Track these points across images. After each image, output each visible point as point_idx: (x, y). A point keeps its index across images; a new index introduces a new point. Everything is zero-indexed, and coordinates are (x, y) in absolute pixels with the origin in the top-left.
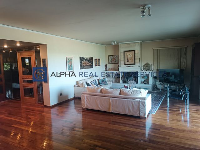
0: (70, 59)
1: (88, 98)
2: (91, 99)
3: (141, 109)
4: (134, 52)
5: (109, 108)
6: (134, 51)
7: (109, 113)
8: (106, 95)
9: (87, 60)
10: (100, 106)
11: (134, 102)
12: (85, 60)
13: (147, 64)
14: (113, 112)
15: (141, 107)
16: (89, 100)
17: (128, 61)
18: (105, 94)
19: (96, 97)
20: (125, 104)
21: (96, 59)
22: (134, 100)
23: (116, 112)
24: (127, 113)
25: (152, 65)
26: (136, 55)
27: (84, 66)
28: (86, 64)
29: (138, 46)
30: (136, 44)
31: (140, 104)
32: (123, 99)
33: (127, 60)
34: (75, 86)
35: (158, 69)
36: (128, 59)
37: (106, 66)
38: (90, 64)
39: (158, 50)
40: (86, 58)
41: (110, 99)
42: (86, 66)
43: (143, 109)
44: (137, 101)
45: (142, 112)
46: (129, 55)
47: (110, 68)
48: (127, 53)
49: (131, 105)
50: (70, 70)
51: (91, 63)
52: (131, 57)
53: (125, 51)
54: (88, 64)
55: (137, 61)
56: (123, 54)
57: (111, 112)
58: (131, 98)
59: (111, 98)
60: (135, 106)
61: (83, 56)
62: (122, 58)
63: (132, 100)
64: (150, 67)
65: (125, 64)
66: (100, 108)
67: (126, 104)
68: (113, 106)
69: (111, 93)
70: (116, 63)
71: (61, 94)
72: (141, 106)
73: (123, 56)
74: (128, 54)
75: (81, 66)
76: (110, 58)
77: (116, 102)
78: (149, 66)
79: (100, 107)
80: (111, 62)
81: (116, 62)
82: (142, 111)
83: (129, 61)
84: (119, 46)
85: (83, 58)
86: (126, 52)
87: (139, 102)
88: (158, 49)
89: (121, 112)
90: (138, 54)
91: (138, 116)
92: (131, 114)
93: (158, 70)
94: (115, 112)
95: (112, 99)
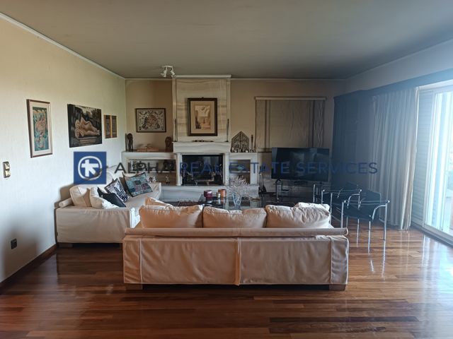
0: (41, 109)
1: (153, 248)
2: (162, 252)
3: (334, 263)
4: (213, 102)
5: (233, 274)
6: (215, 100)
7: (234, 287)
8: (221, 232)
9: (86, 117)
10: (199, 269)
11: (316, 243)
12: (84, 116)
13: (241, 134)
14: (244, 283)
15: (334, 257)
16: (158, 254)
17: (198, 127)
18: (219, 229)
19: (186, 243)
20: (287, 253)
21: (107, 117)
22: (313, 239)
23: (256, 281)
24: (292, 279)
25: (252, 138)
26: (220, 110)
27: (80, 136)
28: (87, 130)
29: (225, 88)
30: (220, 81)
31: (334, 248)
32: (280, 240)
33: (197, 122)
34: (57, 205)
35: (267, 147)
36: (198, 120)
37: (129, 138)
38: (95, 131)
39: (268, 102)
40: (84, 111)
41: (236, 244)
42: (85, 136)
43: (341, 261)
44: (321, 242)
45: (338, 270)
46: (202, 111)
47: (140, 145)
48: (195, 105)
49: (306, 253)
50: (42, 149)
51: (96, 127)
52: (207, 115)
53: (190, 100)
54: (91, 130)
55: (222, 126)
56: (183, 106)
57: (238, 283)
58: (304, 233)
59: (239, 240)
60: (317, 256)
61: (77, 104)
62: (181, 118)
63: (306, 239)
64: (248, 143)
65: (190, 134)
66: (197, 277)
67: (289, 253)
68: (245, 266)
69: (239, 223)
70: (160, 129)
71: (14, 244)
72: (336, 255)
73: (184, 113)
74: (197, 108)
75: (71, 134)
76: (142, 117)
77: (257, 251)
78: (247, 140)
79: (197, 271)
80: (144, 127)
81: (158, 126)
82: (337, 267)
83: (202, 125)
84: (174, 83)
85: (79, 110)
86: (191, 102)
87: (330, 243)
88: (266, 101)
89: (273, 278)
90: (225, 109)
91: (326, 282)
92: (304, 281)
93: (266, 151)
94: (252, 282)
95: (242, 242)
